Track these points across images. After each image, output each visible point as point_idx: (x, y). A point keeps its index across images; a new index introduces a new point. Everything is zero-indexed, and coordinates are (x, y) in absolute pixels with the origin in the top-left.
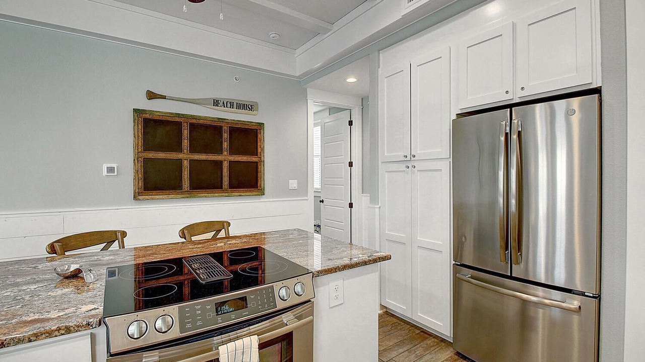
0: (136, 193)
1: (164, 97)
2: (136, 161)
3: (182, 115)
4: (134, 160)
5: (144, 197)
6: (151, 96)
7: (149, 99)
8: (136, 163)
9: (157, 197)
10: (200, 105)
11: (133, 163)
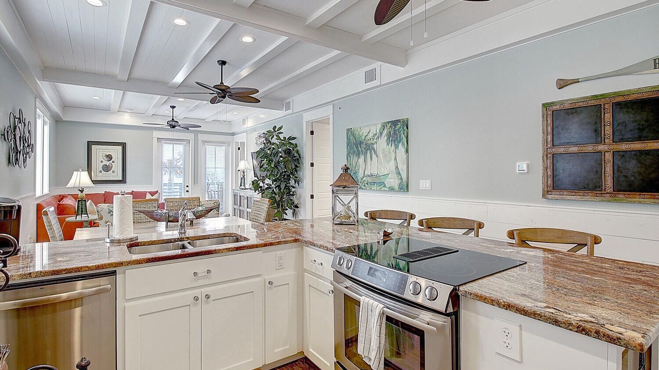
0: (544, 191)
1: (577, 81)
2: (545, 158)
3: (601, 95)
4: (543, 157)
5: (554, 196)
6: (562, 84)
7: (559, 89)
8: (545, 160)
9: (568, 197)
10: (630, 74)
11: (541, 161)
